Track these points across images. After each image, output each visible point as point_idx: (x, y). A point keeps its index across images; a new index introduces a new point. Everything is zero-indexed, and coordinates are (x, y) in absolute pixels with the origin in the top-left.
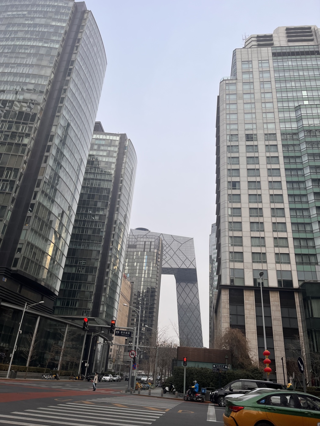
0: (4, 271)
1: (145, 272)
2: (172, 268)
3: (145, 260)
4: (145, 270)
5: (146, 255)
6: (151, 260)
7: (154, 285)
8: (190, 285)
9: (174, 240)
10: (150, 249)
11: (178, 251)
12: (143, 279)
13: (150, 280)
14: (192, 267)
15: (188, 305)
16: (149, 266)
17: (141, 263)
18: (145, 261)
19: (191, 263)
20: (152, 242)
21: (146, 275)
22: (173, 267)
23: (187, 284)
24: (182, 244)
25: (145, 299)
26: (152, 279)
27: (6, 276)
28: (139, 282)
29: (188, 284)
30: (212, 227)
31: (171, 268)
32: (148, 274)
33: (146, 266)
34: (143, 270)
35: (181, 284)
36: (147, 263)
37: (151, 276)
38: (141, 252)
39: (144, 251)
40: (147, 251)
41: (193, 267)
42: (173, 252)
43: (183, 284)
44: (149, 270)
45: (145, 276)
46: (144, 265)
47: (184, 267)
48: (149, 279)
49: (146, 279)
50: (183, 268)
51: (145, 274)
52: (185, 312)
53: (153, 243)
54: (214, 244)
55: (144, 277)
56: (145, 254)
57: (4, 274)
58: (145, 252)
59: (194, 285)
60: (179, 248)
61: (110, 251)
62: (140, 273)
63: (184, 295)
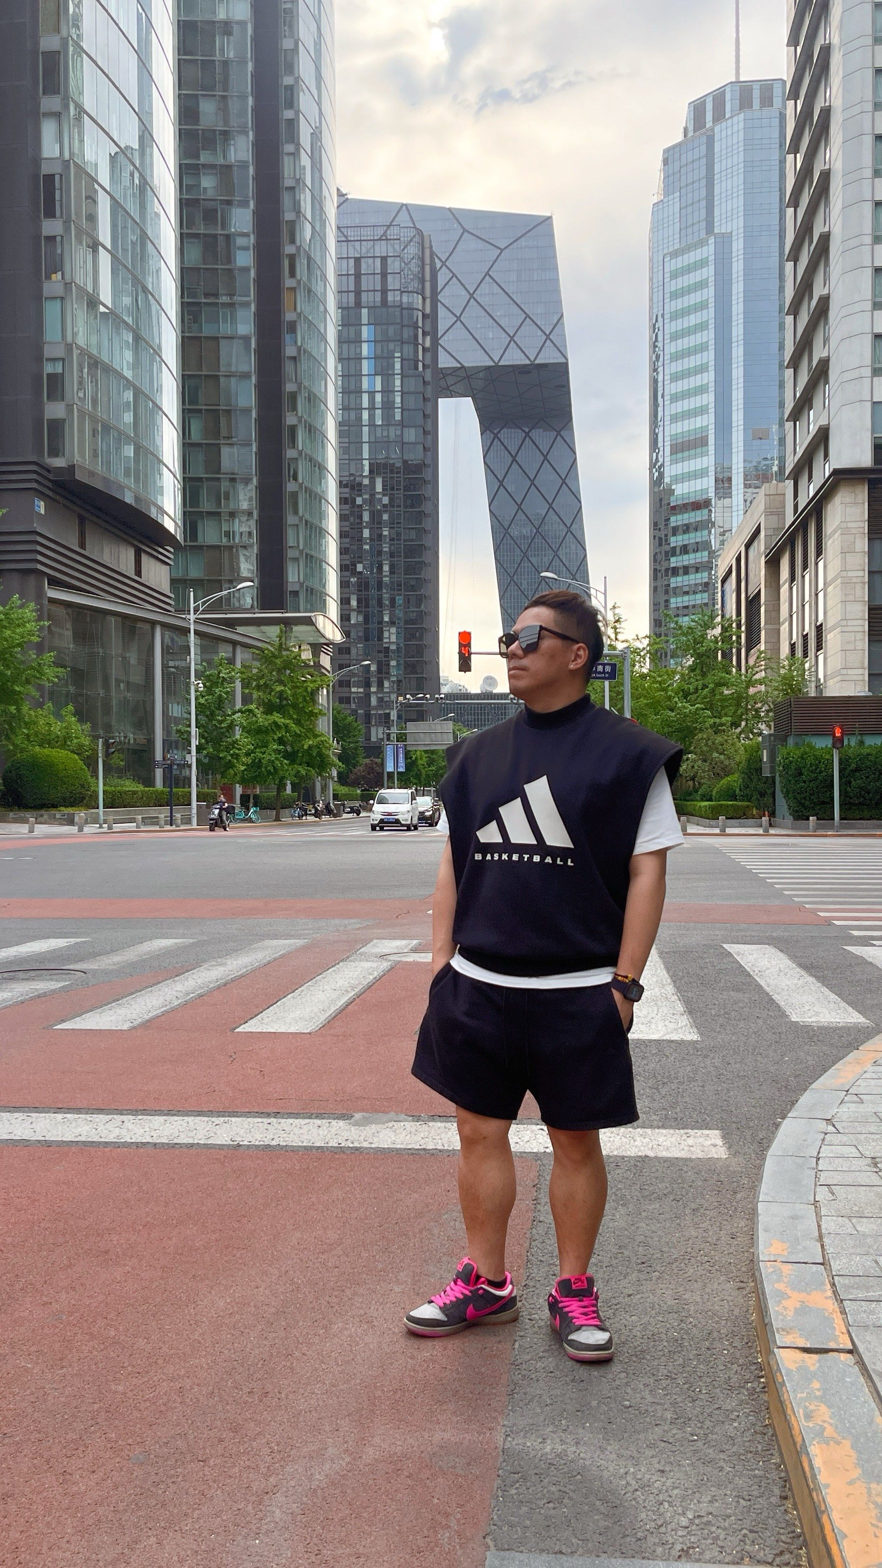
0: (34, 476)
1: (372, 400)
2: (463, 367)
3: (365, 346)
4: (372, 394)
5: (369, 324)
6: (391, 346)
7: (415, 456)
8: (542, 437)
9: (465, 230)
10: (384, 292)
11: (485, 288)
12: (365, 430)
13: (399, 433)
14: (548, 357)
15: (537, 524)
16: (385, 373)
17: (352, 363)
18: (365, 349)
19: (548, 337)
20: (390, 260)
21: (378, 412)
22: (466, 365)
23: (527, 434)
24: (502, 250)
25: (385, 517)
26: (406, 430)
27: (42, 496)
28: (352, 446)
29: (534, 434)
30: (666, 162)
31: (458, 369)
32: (388, 406)
33: (375, 375)
34: (361, 392)
35: (505, 434)
36: (375, 358)
37: (398, 417)
38: (346, 312)
39: (358, 305)
40: (372, 304)
41: (557, 359)
42: (464, 293)
43: (511, 437)
44: (387, 391)
45: (372, 417)
46: (365, 371)
47: (514, 358)
48: (392, 429)
49: (379, 434)
50: (511, 363)
51: (372, 408)
52: (525, 555)
53: (394, 265)
54: (671, 249)
55: (372, 425)
56: (365, 320)
57: (34, 485)
58: (365, 311)
59: (559, 434)
60: (487, 274)
61: (288, 338)
62: (352, 406)
63: (515, 483)
